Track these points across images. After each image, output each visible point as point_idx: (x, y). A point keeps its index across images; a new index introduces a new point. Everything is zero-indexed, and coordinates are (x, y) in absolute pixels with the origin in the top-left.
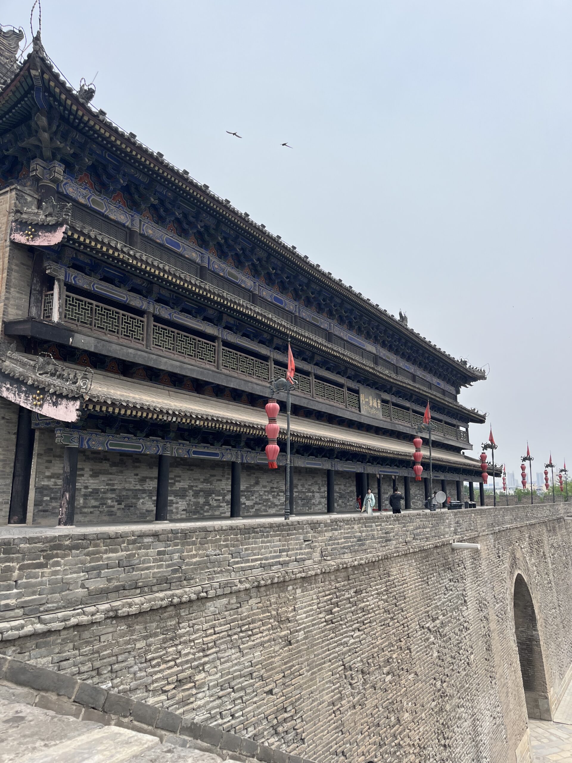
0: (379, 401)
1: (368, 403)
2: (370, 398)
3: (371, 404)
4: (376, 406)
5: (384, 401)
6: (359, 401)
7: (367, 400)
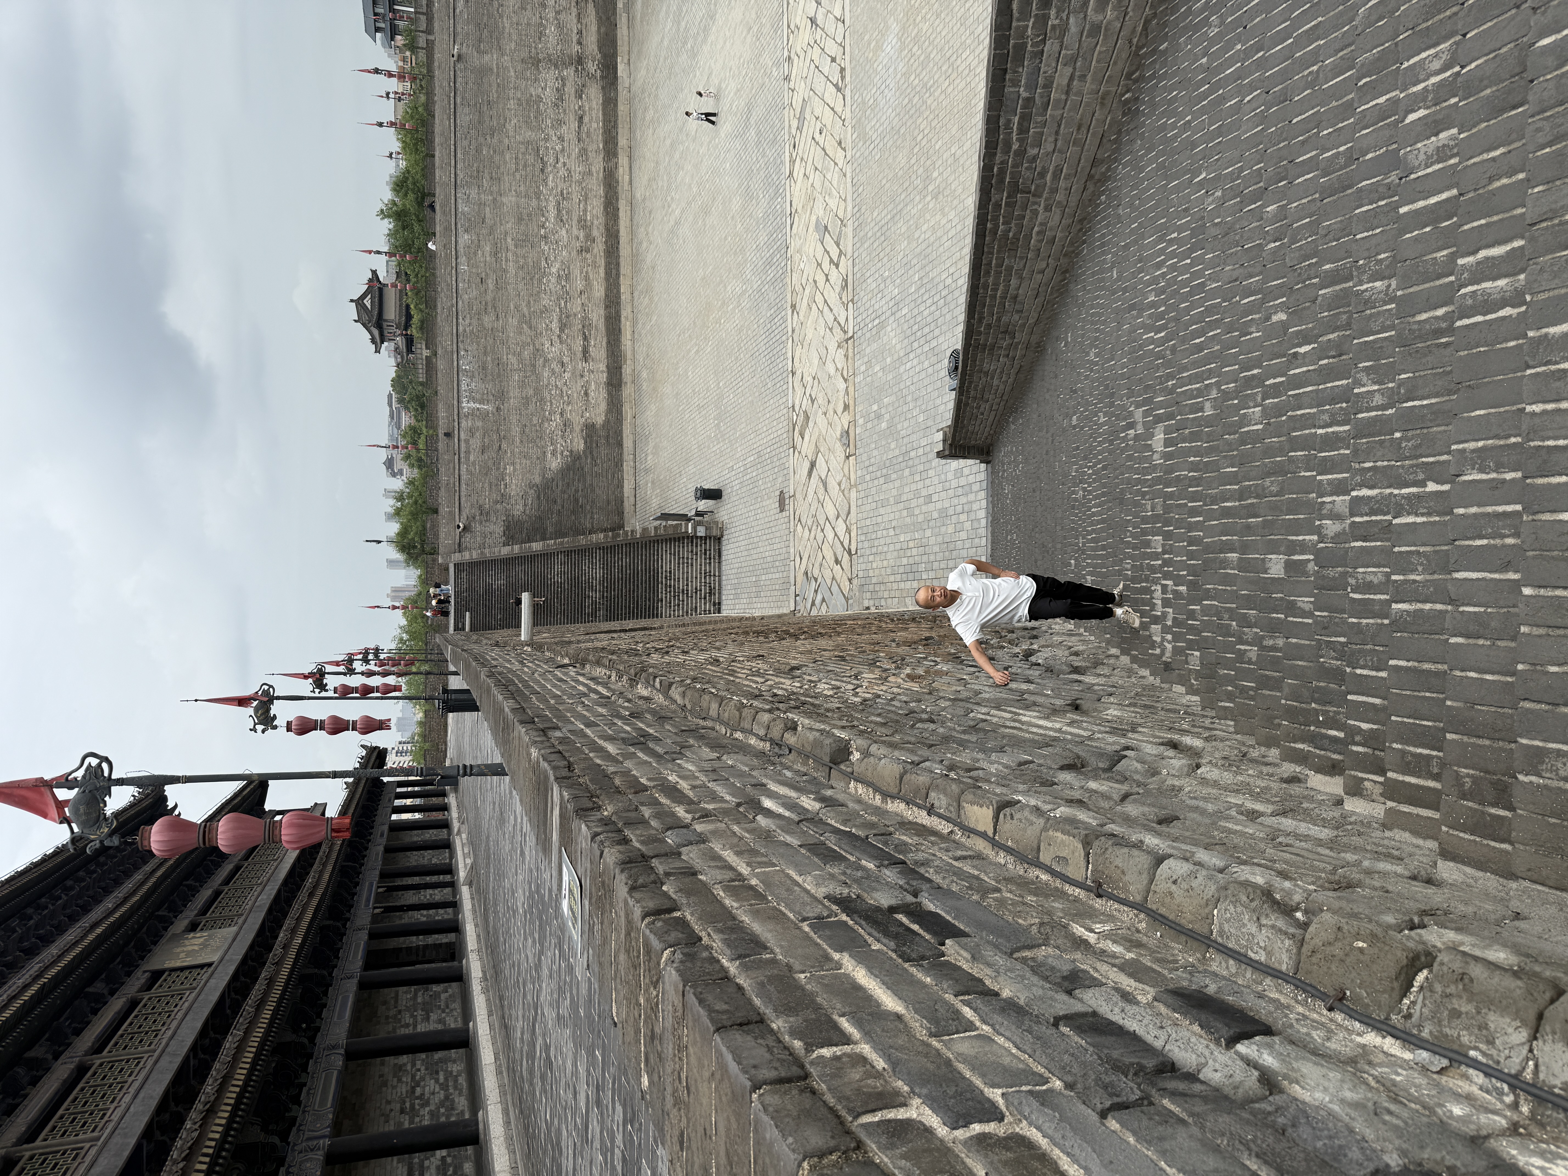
0: (192, 935)
1: (189, 954)
2: (178, 950)
3: (196, 948)
4: (202, 940)
5: (193, 927)
6: (182, 969)
7: (182, 955)
